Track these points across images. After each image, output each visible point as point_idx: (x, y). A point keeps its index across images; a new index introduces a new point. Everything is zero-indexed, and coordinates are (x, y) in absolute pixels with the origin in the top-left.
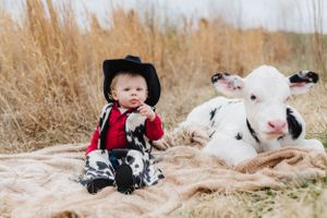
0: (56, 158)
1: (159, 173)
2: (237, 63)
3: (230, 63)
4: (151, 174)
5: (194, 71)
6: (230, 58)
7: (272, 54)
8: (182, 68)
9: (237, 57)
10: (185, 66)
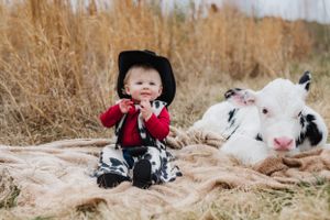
0: (68, 153)
1: (176, 170)
2: (252, 58)
3: (245, 58)
4: (168, 171)
5: (205, 65)
6: (245, 52)
7: (291, 49)
8: (191, 62)
9: (253, 52)
10: (195, 60)
